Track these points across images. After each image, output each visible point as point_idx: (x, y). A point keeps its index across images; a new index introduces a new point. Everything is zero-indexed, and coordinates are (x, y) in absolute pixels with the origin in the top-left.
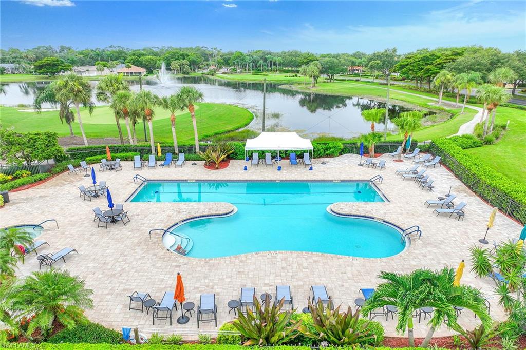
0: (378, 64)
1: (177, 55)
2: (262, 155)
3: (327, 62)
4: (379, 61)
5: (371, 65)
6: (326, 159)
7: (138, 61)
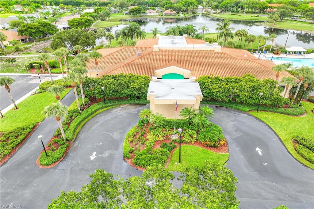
0: (311, 13)
1: (188, 3)
2: (289, 52)
3: (282, 11)
4: (312, 12)
5: (307, 14)
6: (308, 54)
7: (171, 7)
